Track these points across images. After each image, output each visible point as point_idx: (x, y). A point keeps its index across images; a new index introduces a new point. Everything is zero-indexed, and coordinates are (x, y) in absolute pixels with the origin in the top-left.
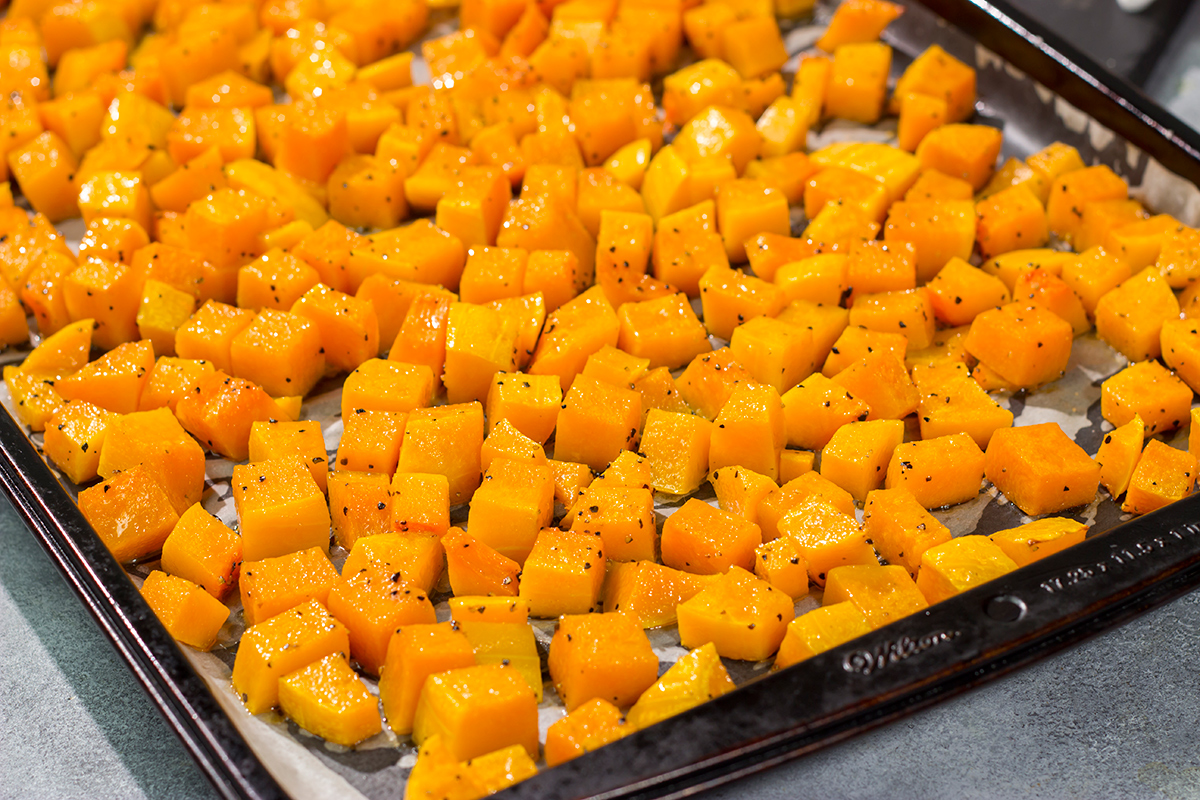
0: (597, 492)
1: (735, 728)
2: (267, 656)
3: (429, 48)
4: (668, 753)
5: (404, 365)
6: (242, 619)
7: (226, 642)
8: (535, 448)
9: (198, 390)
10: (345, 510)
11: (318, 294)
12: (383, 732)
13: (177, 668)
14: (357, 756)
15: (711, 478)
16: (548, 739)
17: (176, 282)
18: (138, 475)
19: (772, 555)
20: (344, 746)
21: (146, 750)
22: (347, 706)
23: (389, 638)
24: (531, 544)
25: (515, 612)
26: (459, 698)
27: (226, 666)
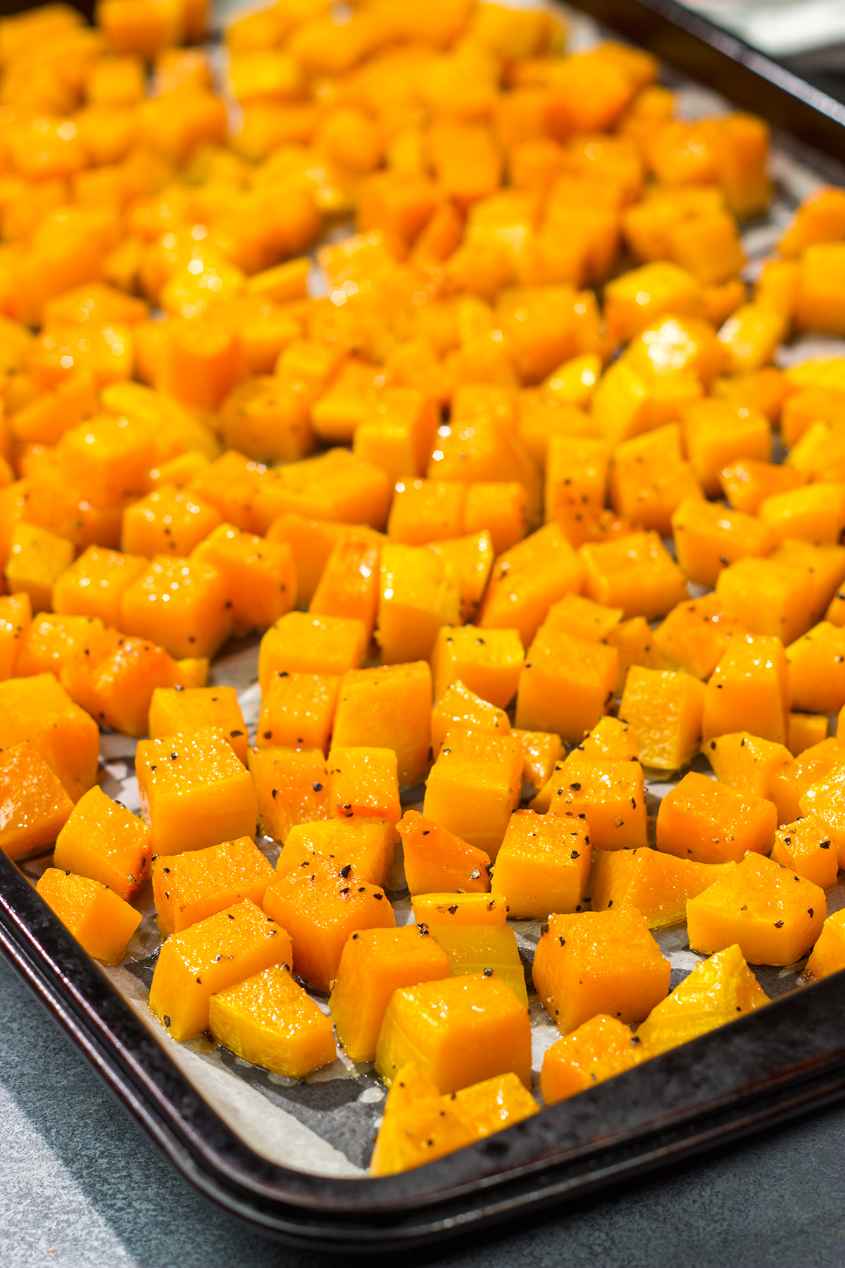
0: (575, 767)
1: (783, 1047)
2: (195, 971)
3: (326, 255)
4: (705, 1080)
5: (332, 620)
6: (154, 926)
7: (138, 955)
8: (499, 715)
9: (87, 652)
10: (274, 793)
11: (223, 539)
12: (338, 1060)
13: (92, 986)
14: (309, 1090)
15: (706, 748)
16: (545, 1065)
17: (50, 525)
18: (24, 755)
19: (796, 838)
20: (292, 1078)
21: (43, 1087)
22: (296, 1029)
23: (343, 945)
24: (503, 830)
25: (494, 911)
26: (437, 1017)
27: (140, 982)
